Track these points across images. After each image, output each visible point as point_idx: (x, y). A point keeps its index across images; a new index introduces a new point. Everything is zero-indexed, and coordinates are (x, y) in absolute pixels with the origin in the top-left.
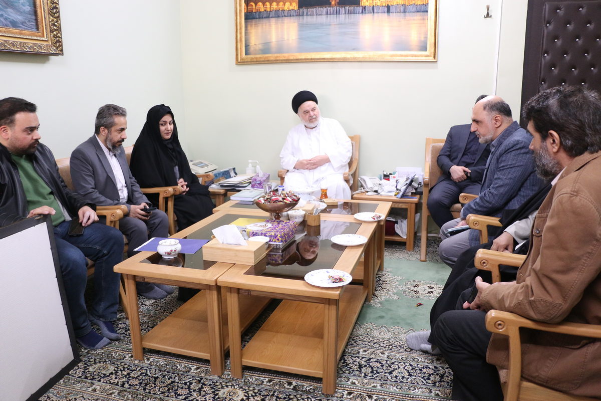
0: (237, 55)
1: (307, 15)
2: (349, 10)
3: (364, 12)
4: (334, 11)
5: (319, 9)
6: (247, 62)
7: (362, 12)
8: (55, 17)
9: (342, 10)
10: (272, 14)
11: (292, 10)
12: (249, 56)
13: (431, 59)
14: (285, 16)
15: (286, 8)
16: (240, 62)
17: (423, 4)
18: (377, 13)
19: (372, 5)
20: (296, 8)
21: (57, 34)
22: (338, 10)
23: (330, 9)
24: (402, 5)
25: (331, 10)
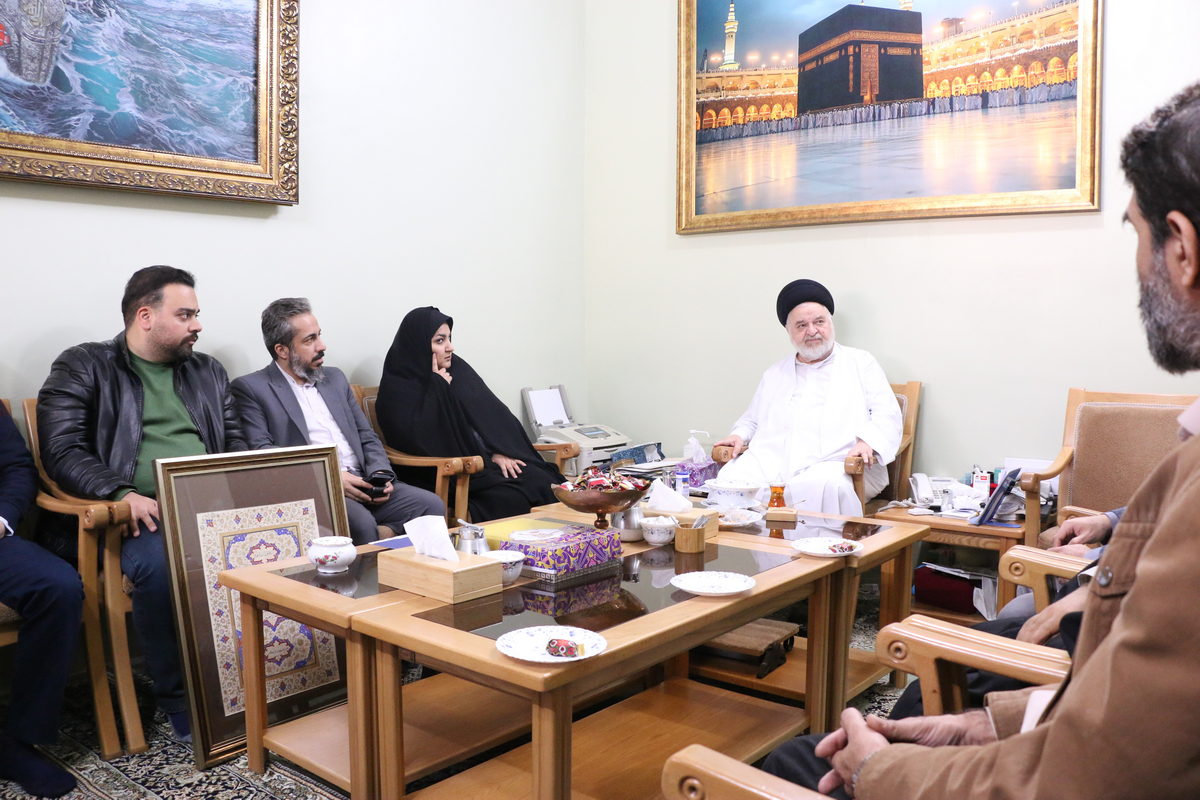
0: (679, 215)
1: (815, 127)
2: (899, 108)
3: (932, 111)
4: (869, 114)
5: (838, 114)
6: (698, 228)
7: (928, 113)
8: (289, 139)
9: (886, 111)
10: (748, 130)
11: (786, 118)
12: (703, 217)
13: (1085, 204)
14: (771, 132)
15: (774, 116)
16: (686, 230)
17: (1065, 82)
18: (960, 110)
19: (948, 95)
20: (793, 115)
21: (290, 167)
22: (877, 112)
23: (862, 111)
24: (1016, 89)
25: (863, 113)
